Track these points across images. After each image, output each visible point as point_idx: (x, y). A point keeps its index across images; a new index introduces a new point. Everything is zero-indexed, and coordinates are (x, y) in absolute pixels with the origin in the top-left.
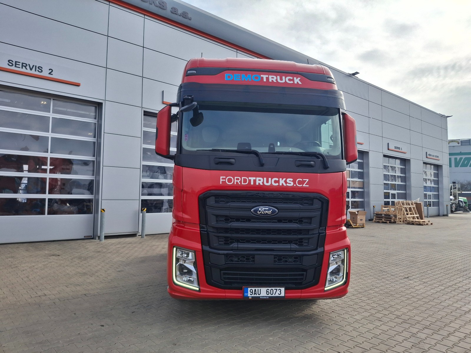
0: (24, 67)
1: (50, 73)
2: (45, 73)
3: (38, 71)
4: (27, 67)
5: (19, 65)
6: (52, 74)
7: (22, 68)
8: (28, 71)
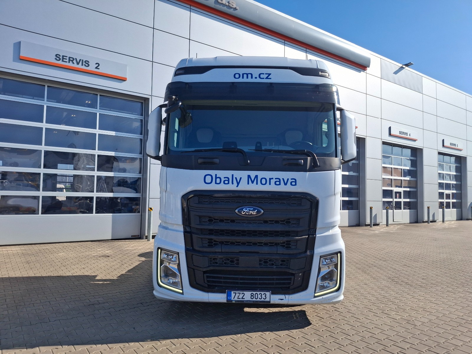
0: (71, 62)
1: (96, 68)
2: (92, 68)
3: (85, 65)
4: (73, 61)
5: (66, 59)
6: (99, 69)
7: (69, 62)
8: (75, 65)
